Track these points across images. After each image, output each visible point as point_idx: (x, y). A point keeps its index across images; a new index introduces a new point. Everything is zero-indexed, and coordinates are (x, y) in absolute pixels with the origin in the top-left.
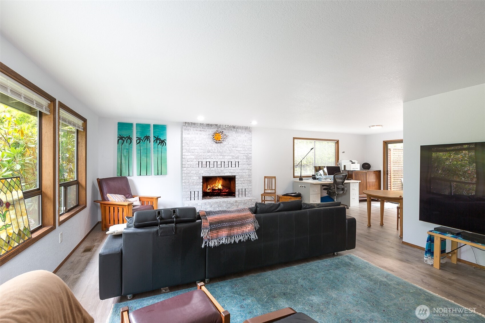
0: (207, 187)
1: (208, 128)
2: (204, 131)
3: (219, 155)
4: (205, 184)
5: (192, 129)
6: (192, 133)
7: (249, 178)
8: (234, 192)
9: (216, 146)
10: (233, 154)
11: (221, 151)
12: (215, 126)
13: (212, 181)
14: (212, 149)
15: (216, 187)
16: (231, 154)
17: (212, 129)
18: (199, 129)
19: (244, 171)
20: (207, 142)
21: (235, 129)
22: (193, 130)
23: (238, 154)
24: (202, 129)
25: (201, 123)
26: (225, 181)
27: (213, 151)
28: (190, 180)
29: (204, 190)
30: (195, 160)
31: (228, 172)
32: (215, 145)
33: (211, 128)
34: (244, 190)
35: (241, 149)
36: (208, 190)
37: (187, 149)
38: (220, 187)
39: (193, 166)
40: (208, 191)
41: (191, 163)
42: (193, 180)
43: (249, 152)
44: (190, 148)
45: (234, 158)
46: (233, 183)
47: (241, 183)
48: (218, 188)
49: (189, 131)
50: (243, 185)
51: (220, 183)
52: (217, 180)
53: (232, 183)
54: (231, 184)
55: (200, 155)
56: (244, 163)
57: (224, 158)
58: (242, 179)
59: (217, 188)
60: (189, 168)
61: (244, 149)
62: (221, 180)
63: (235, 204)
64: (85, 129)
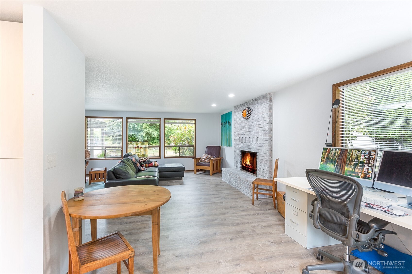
0: (243, 162)
2: (240, 111)
3: (248, 131)
7: (266, 158)
8: (256, 170)
11: (249, 126)
12: (246, 104)
13: (246, 156)
16: (254, 129)
19: (262, 148)
21: (257, 102)
23: (258, 128)
24: (239, 109)
25: (240, 104)
27: (245, 127)
29: (242, 164)
30: (238, 136)
31: (252, 148)
32: (245, 122)
41: (237, 138)
42: (237, 153)
44: (236, 126)
45: (256, 133)
47: (260, 161)
48: (248, 163)
49: (236, 112)
50: (262, 164)
51: (249, 159)
54: (254, 160)
55: (240, 131)
56: (263, 138)
57: (250, 133)
58: (261, 158)
60: (236, 143)
61: (262, 122)
62: (249, 156)
64: (195, 123)
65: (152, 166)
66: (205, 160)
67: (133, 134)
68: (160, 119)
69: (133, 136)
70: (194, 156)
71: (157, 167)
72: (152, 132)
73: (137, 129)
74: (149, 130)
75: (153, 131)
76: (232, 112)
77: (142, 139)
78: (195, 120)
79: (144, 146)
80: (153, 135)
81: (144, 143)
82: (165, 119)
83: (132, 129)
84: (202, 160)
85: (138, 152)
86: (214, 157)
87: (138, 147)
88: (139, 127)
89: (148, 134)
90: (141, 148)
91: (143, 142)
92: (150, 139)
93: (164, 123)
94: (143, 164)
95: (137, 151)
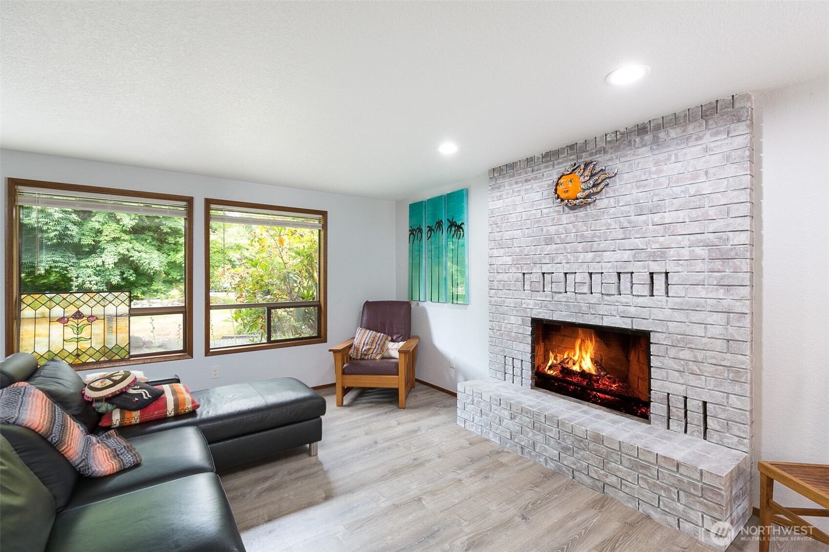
0: (546, 359)
1: (547, 167)
2: (535, 178)
3: (580, 249)
4: (542, 344)
5: (506, 181)
6: (508, 194)
7: (729, 356)
8: (644, 398)
9: (573, 219)
10: (640, 243)
11: (589, 234)
12: (569, 152)
13: (563, 340)
14: (558, 234)
15: (574, 364)
16: (627, 244)
17: (559, 164)
18: (523, 177)
19: (696, 317)
20: (544, 211)
21: (648, 137)
22: (510, 185)
23: (661, 239)
24: (531, 175)
25: (529, 157)
26: (607, 345)
27: (560, 238)
28: (503, 325)
29: (538, 368)
30: (513, 270)
31: (614, 313)
32: (568, 217)
33: (556, 162)
34: (694, 405)
35: (681, 215)
36: (550, 368)
37: (497, 239)
38: (588, 365)
39: (509, 285)
40: (550, 372)
41: (505, 277)
42: (509, 326)
43: (728, 225)
44: (502, 236)
45: (643, 256)
46: (638, 361)
47: (676, 367)
48: (581, 367)
49: (502, 188)
50: (692, 380)
51: (589, 351)
52: (577, 338)
53: (633, 357)
54: (629, 361)
55: (526, 253)
56: (700, 277)
57: (598, 259)
58: (686, 354)
59: (576, 368)
60: (500, 292)
61: (694, 213)
62: (591, 340)
63: (591, 446)
64: (325, 227)
65: (165, 419)
66: (369, 349)
67: (55, 262)
68: (190, 201)
69: (56, 267)
70: (319, 336)
71: (190, 420)
72: (144, 255)
73: (76, 240)
74: (131, 246)
75: (146, 252)
76: (467, 190)
77: (98, 279)
78: (324, 214)
79: (111, 310)
80: (149, 264)
81: (110, 297)
82: (208, 202)
83: (52, 239)
84: (357, 350)
85: (78, 340)
86: (394, 338)
87: (78, 315)
88: (83, 234)
89: (124, 261)
90: (92, 318)
91: (104, 294)
92: (132, 278)
93: (208, 218)
94: (109, 414)
95: (70, 333)
